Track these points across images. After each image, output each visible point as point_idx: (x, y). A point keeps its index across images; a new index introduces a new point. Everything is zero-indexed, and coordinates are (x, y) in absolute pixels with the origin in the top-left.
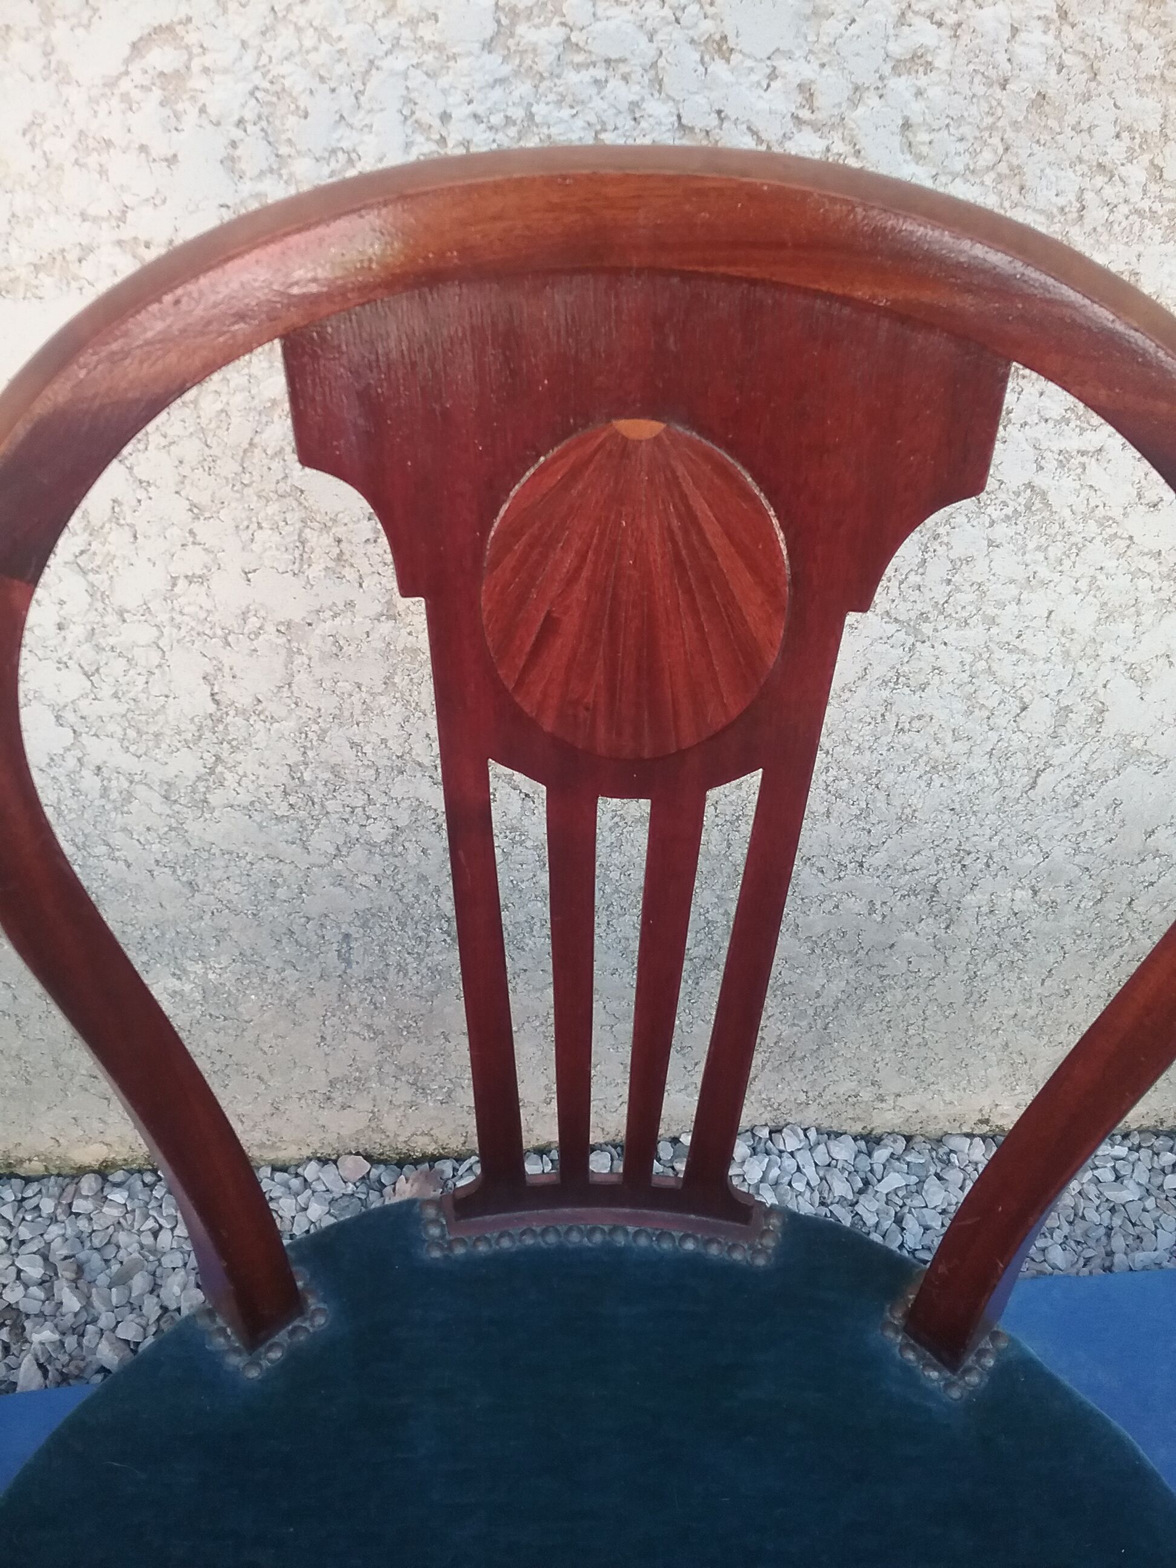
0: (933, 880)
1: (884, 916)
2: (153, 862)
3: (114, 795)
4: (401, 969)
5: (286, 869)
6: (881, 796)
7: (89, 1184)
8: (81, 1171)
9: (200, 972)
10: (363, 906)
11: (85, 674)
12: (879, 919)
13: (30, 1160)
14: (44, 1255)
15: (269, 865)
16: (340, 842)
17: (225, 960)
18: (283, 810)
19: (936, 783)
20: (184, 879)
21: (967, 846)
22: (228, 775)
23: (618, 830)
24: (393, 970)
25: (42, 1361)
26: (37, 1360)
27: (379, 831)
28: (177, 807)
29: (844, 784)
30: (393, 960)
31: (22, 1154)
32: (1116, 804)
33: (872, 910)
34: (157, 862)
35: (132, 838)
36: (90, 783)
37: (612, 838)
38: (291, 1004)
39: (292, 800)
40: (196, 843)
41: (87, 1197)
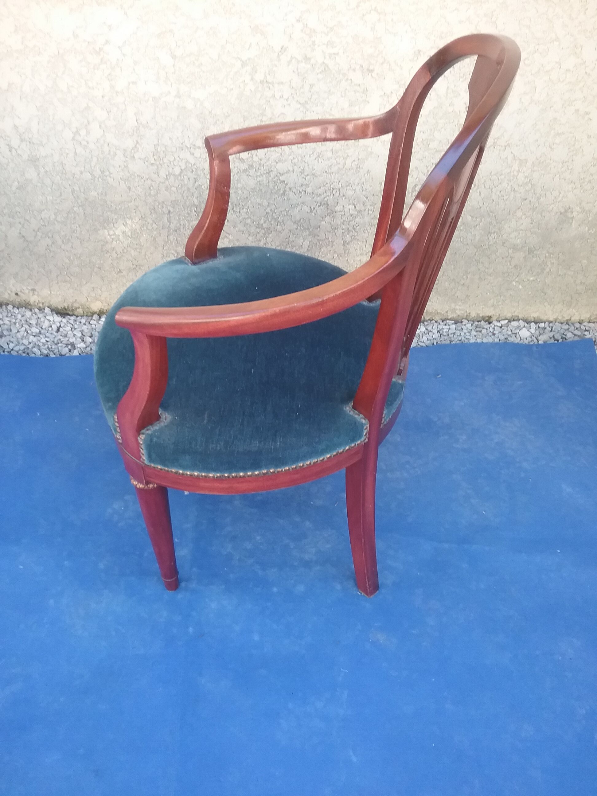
0: (326, 199)
1: (315, 214)
2: (120, 178)
3: (112, 153)
4: (184, 225)
5: (153, 183)
6: (306, 165)
7: (95, 317)
8: (93, 314)
9: (130, 224)
10: (174, 199)
11: (107, 112)
12: (314, 215)
13: (79, 308)
14: (82, 331)
15: (149, 182)
16: (167, 173)
17: (137, 219)
18: (153, 161)
19: (320, 161)
20: (128, 186)
21: (332, 186)
22: (140, 148)
23: (239, 175)
24: (182, 227)
25: (80, 352)
26: (79, 352)
27: (177, 171)
28: (127, 159)
29: (296, 160)
30: (182, 223)
31: (76, 305)
32: (368, 172)
33: (311, 211)
34: (121, 179)
35: (115, 169)
36: (106, 149)
37: (237, 177)
38: (154, 239)
39: (155, 157)
40: (131, 172)
41: (94, 320)
